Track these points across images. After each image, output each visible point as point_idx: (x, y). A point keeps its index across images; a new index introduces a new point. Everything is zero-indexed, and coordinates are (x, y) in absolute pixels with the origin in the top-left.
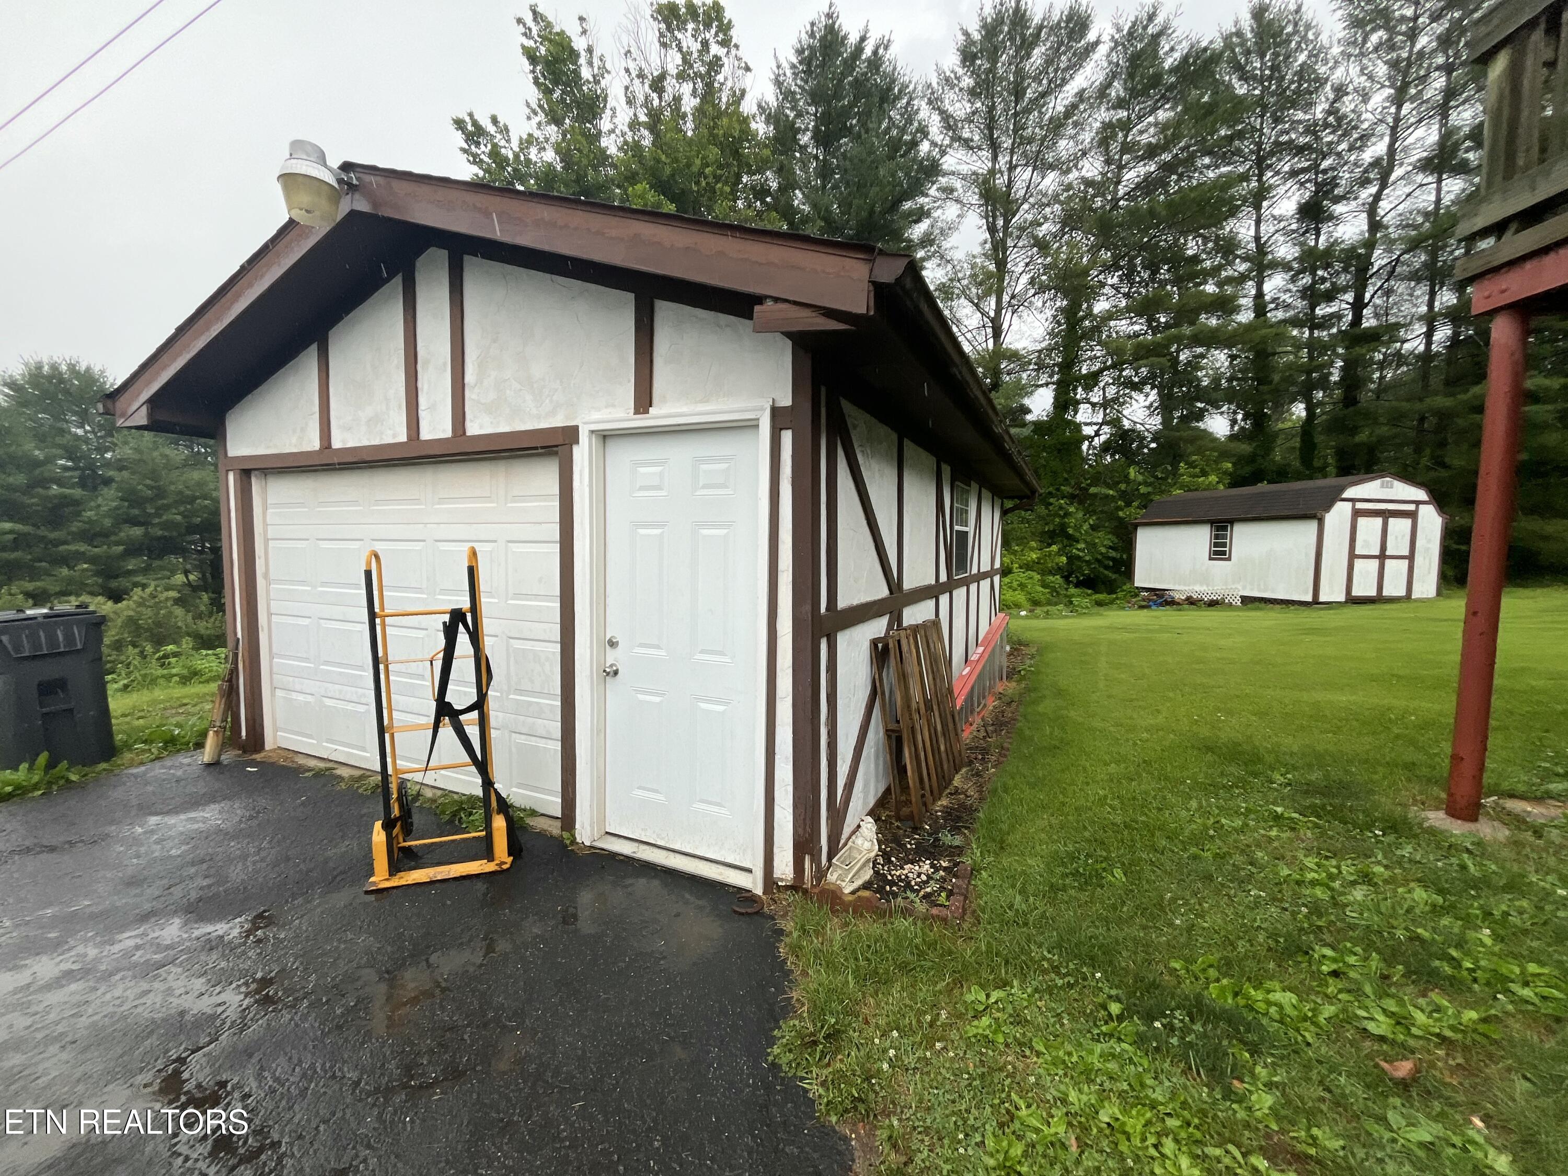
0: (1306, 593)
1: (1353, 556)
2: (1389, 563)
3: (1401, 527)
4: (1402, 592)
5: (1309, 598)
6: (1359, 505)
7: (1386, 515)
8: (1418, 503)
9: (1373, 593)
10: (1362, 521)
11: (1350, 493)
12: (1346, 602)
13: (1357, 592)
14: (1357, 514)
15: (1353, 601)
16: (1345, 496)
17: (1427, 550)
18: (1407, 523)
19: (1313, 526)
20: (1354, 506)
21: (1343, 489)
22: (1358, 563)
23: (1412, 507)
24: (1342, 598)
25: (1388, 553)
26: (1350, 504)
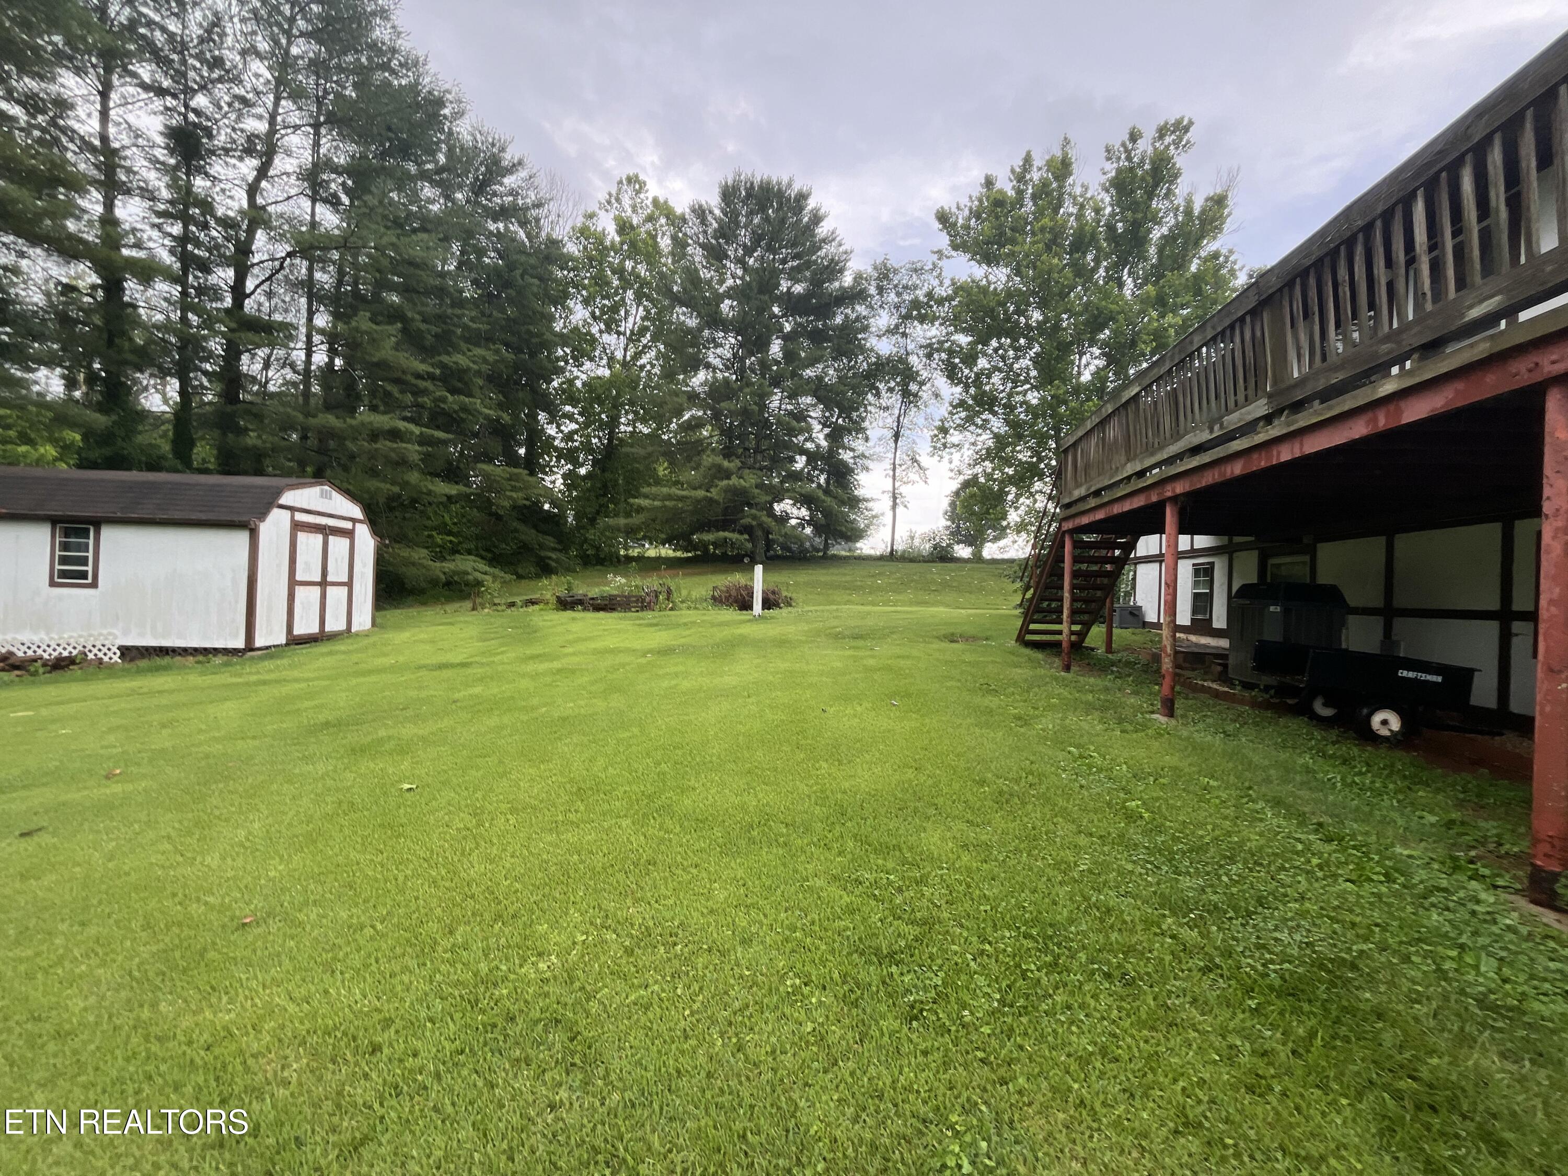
0: (236, 636)
1: (293, 583)
2: (330, 589)
3: (338, 545)
4: (342, 626)
5: (240, 644)
6: (300, 517)
7: (326, 531)
8: (354, 521)
9: (314, 629)
10: (302, 536)
11: (288, 498)
12: (287, 644)
13: (298, 630)
14: (297, 527)
15: (296, 641)
16: (283, 501)
17: (363, 574)
18: (344, 542)
19: (242, 538)
20: (292, 517)
21: (279, 493)
22: (300, 591)
23: (348, 525)
24: (282, 640)
25: (329, 579)
26: (287, 514)
